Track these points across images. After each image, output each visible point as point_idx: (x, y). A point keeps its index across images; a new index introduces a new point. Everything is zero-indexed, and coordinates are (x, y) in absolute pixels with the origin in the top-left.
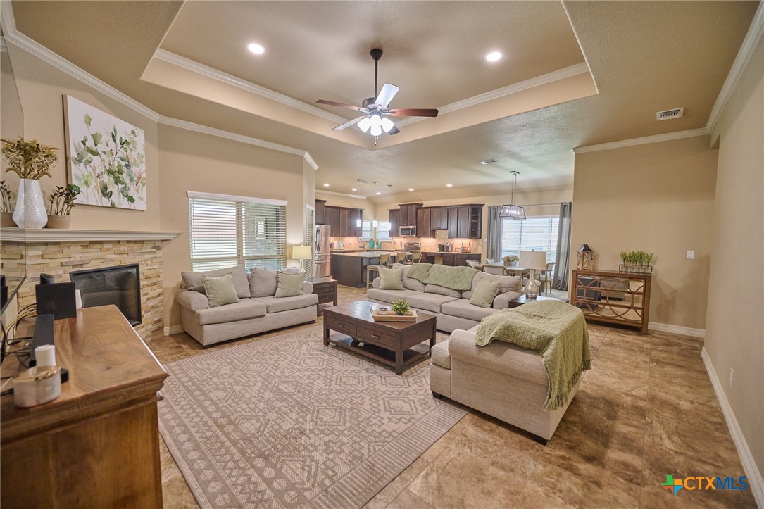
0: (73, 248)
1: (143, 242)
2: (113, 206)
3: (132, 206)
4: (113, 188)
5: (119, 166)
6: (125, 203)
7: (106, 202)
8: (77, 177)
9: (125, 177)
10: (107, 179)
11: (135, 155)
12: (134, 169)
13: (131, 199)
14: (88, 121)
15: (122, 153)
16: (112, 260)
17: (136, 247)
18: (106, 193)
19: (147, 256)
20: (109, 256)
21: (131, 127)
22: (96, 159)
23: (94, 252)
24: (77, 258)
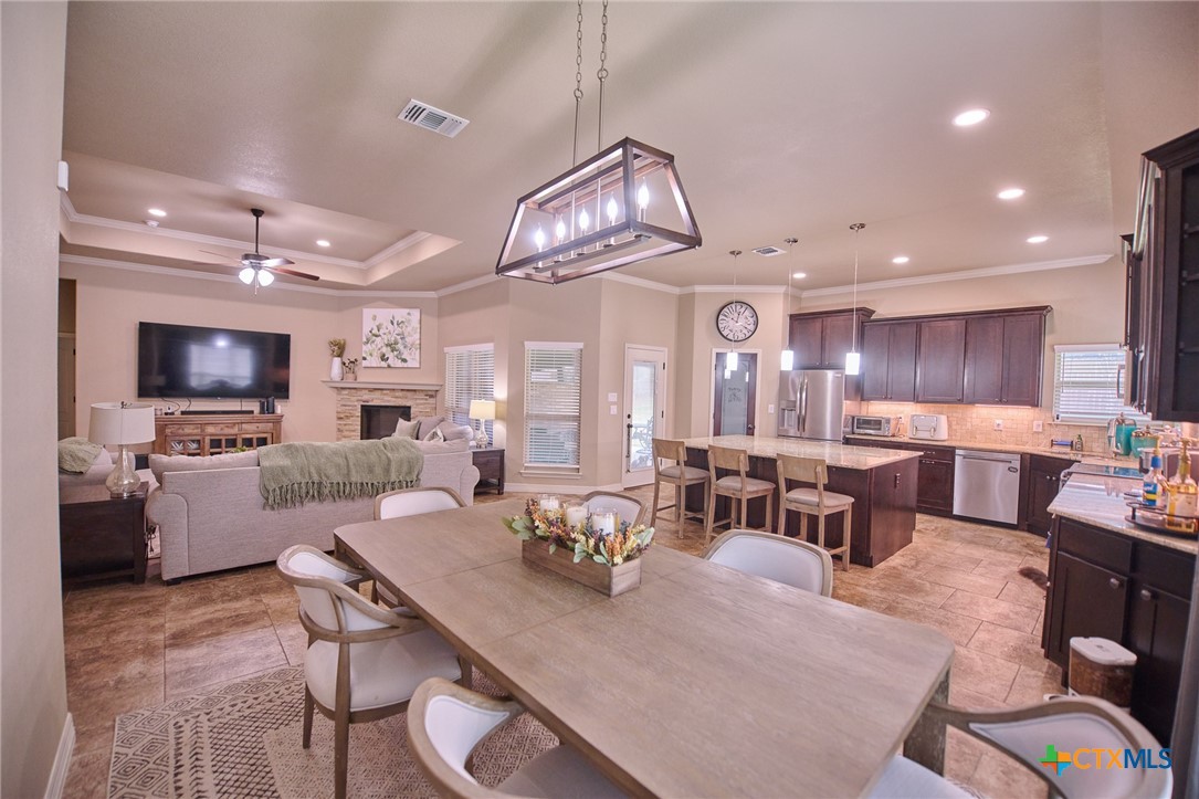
0: (364, 392)
1: (415, 391)
2: (389, 366)
3: (405, 365)
4: (390, 355)
5: (396, 339)
6: (399, 364)
7: (384, 364)
8: (366, 352)
9: (400, 346)
10: (384, 350)
11: (409, 329)
12: (408, 339)
13: (404, 361)
14: (374, 318)
15: (399, 330)
16: (389, 401)
17: (409, 394)
18: (383, 358)
19: (418, 401)
20: (386, 398)
21: (407, 311)
22: (378, 339)
23: (377, 394)
24: (365, 397)
